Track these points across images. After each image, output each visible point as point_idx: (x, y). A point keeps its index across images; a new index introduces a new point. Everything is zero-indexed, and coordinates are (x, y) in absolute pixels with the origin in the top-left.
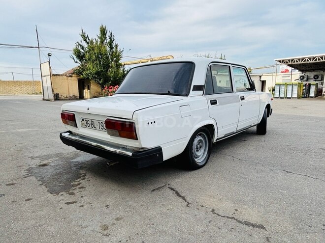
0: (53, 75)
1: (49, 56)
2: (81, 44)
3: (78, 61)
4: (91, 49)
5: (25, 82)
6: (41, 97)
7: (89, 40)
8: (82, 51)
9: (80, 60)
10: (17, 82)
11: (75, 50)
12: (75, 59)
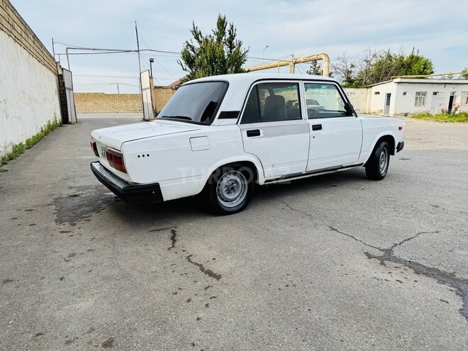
0: (156, 87)
1: (151, 62)
2: (191, 44)
3: (188, 68)
4: (203, 50)
5: (131, 95)
6: (140, 116)
7: (201, 37)
8: (193, 53)
9: (190, 67)
10: (122, 95)
11: (183, 53)
12: (184, 65)
